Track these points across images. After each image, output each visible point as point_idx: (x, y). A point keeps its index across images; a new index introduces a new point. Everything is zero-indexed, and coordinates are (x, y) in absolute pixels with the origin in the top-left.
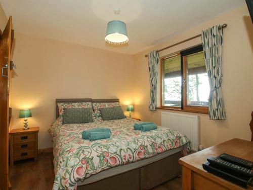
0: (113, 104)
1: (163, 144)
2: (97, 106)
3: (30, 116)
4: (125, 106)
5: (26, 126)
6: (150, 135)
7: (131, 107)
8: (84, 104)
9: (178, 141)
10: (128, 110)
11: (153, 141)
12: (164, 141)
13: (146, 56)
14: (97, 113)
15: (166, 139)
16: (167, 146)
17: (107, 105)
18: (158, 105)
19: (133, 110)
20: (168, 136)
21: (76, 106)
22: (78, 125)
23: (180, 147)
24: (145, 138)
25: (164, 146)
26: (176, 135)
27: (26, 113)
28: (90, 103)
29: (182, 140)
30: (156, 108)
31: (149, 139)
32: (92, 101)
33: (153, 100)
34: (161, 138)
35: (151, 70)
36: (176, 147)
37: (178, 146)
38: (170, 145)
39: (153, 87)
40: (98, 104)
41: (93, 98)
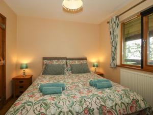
0: (81, 61)
1: (114, 108)
2: (70, 62)
3: (27, 68)
4: (91, 63)
5: (24, 74)
6: (101, 95)
7: (96, 64)
8: (61, 60)
9: (134, 105)
10: (94, 66)
11: (103, 103)
12: (116, 104)
13: (108, 23)
14: (69, 68)
15: (119, 102)
16: (120, 110)
17: (77, 62)
18: (118, 63)
19: (97, 66)
20: (121, 99)
21: (55, 62)
22: (51, 76)
23: (136, 112)
24: (94, 99)
25: (116, 111)
26: (132, 98)
27: (24, 66)
28: (65, 61)
29: (140, 105)
30: (117, 66)
31: (98, 101)
32: (66, 59)
33: (114, 59)
34: (113, 101)
35: (112, 33)
36: (130, 112)
37: (134, 111)
38: (123, 109)
39: (113, 48)
40: (71, 61)
41: (68, 57)
